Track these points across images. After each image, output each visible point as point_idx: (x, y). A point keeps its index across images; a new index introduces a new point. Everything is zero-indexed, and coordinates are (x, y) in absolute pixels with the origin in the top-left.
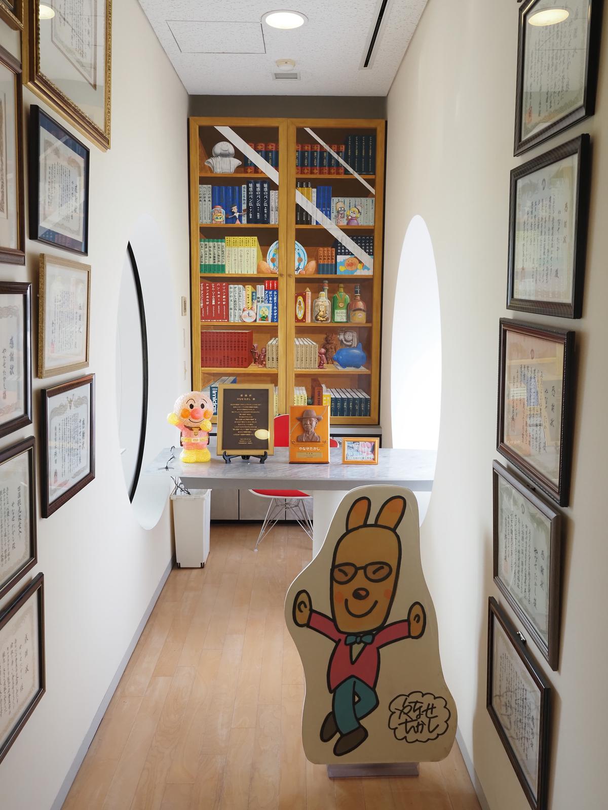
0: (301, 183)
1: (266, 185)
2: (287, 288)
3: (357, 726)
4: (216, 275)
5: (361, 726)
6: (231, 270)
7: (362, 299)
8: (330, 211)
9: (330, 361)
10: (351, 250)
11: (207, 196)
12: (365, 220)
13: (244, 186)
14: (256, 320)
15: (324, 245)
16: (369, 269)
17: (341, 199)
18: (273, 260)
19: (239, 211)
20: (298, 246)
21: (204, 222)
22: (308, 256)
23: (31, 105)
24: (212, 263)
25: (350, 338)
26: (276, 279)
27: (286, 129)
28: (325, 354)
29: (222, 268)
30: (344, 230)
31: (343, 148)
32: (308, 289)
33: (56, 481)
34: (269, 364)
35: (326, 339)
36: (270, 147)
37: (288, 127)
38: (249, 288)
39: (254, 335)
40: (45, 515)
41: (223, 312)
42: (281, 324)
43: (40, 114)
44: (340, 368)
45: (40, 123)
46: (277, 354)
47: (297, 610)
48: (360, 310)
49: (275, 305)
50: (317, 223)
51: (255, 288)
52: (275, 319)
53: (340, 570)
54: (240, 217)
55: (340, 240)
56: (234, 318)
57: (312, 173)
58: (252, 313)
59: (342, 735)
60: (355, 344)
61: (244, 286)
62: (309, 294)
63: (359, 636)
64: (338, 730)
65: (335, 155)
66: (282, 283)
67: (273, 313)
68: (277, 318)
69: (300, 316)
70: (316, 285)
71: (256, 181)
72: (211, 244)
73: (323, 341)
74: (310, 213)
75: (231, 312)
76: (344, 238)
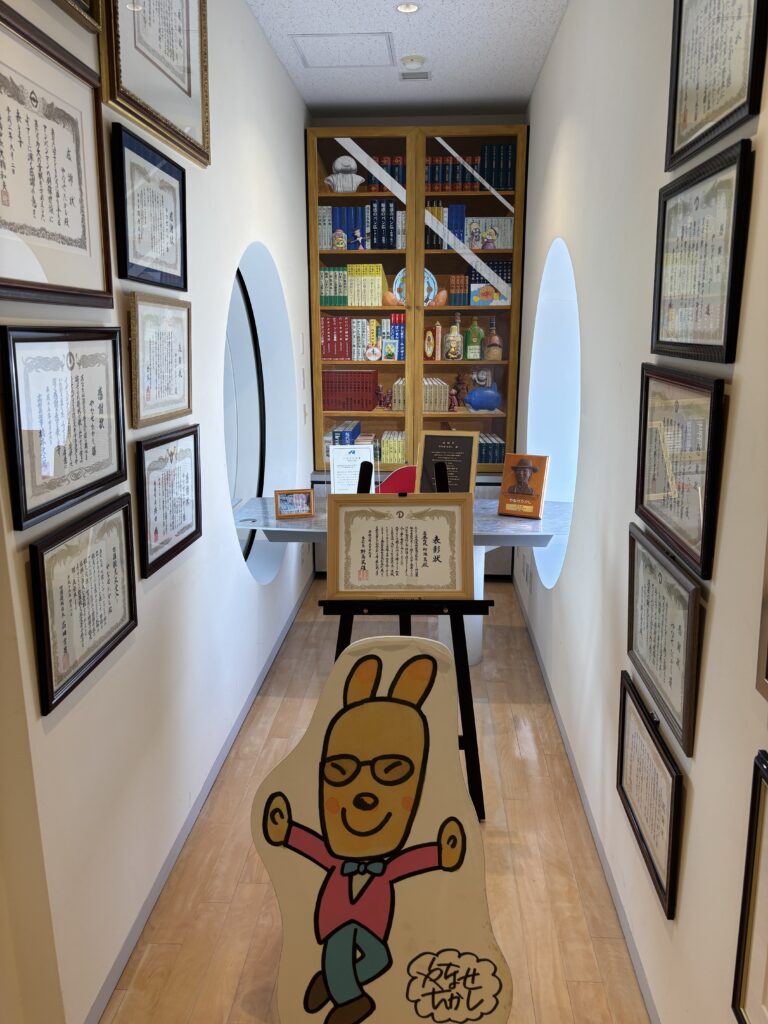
0: (431, 202)
1: (392, 205)
2: (415, 321)
3: (359, 993)
4: (338, 308)
5: (364, 994)
6: (354, 302)
7: (498, 333)
8: (463, 233)
9: (462, 404)
10: (487, 277)
11: (327, 218)
12: (503, 242)
13: (368, 206)
14: (381, 359)
15: (457, 272)
16: (506, 299)
17: (476, 219)
18: (400, 291)
19: (363, 235)
20: (428, 274)
21: (324, 247)
22: (439, 285)
23: (113, 123)
24: (333, 294)
25: (484, 377)
26: (404, 312)
27: (415, 139)
28: (456, 395)
29: (344, 300)
30: (479, 255)
31: (478, 160)
32: (438, 323)
33: (156, 539)
34: (396, 406)
35: (458, 379)
36: (397, 161)
37: (417, 137)
38: (374, 322)
39: (380, 375)
40: (144, 575)
41: (346, 350)
42: (408, 362)
43: (124, 133)
44: (473, 411)
45: (124, 142)
46: (404, 395)
47: (269, 821)
48: (495, 345)
49: (402, 341)
50: (448, 246)
51: (380, 323)
52: (401, 356)
53: (334, 766)
54: (363, 242)
55: (474, 266)
56: (357, 357)
57: (443, 190)
58: (377, 351)
59: (337, 1006)
60: (489, 383)
61: (368, 320)
62: (439, 328)
63: (363, 863)
64: (330, 998)
65: (470, 169)
66: (410, 317)
67: (399, 350)
68: (404, 356)
69: (429, 353)
70: (446, 318)
71: (380, 200)
72: (332, 273)
73: (454, 381)
74: (441, 235)
75: (355, 349)
76: (479, 264)
